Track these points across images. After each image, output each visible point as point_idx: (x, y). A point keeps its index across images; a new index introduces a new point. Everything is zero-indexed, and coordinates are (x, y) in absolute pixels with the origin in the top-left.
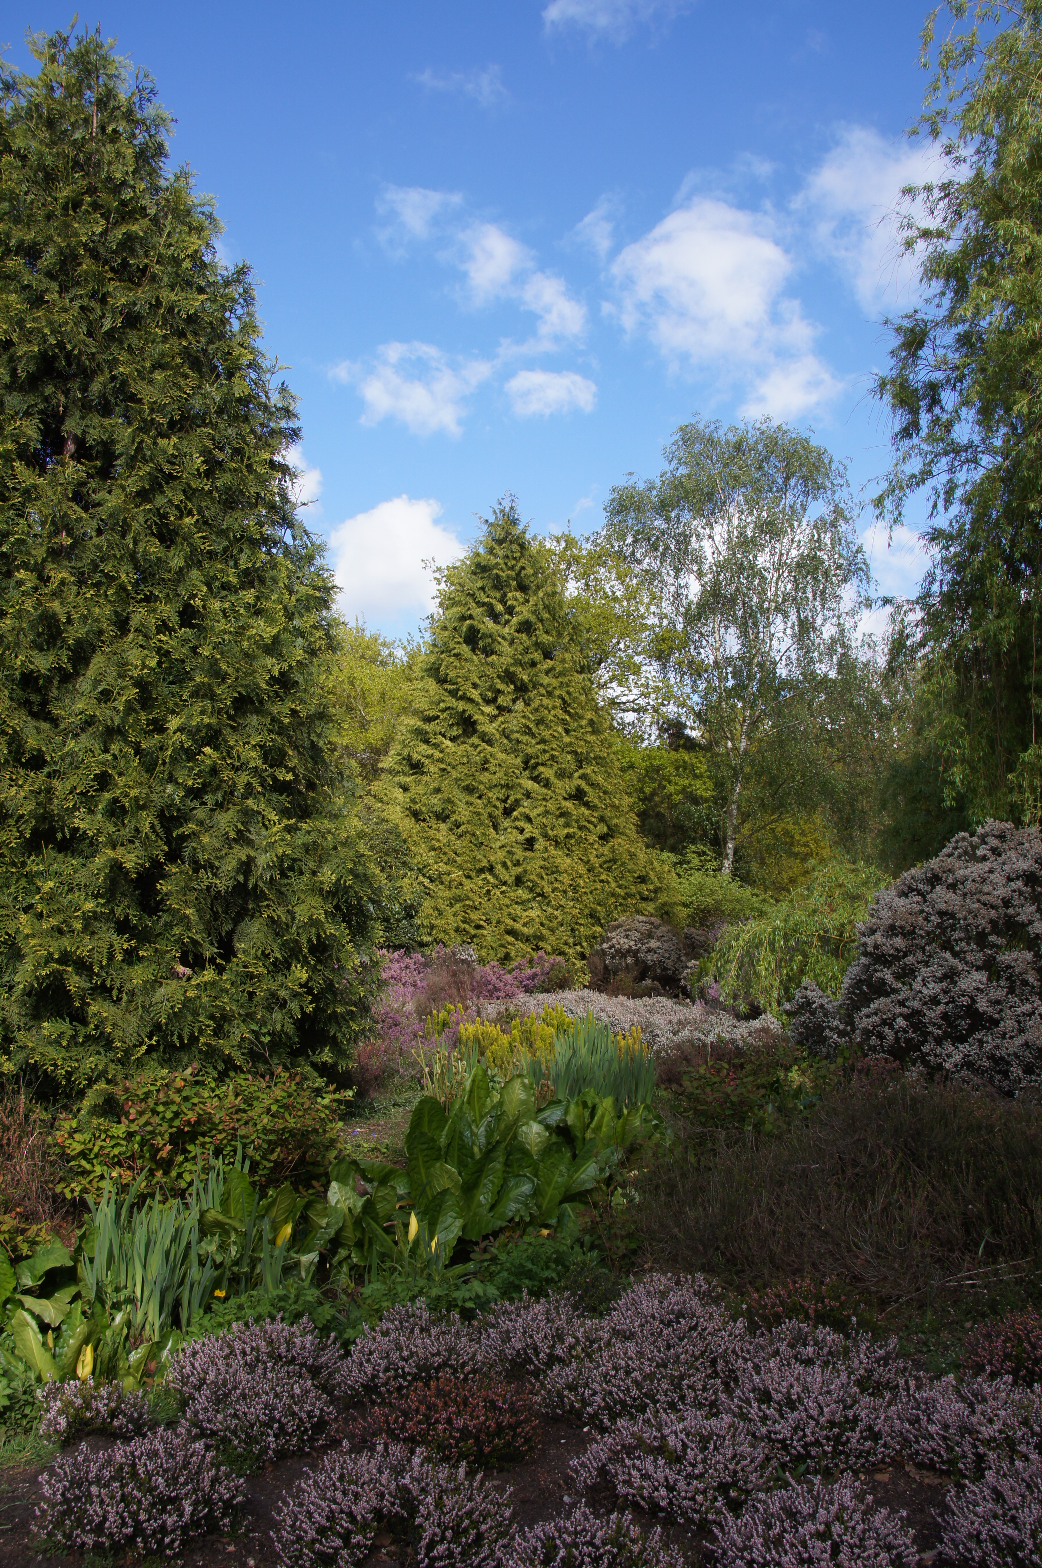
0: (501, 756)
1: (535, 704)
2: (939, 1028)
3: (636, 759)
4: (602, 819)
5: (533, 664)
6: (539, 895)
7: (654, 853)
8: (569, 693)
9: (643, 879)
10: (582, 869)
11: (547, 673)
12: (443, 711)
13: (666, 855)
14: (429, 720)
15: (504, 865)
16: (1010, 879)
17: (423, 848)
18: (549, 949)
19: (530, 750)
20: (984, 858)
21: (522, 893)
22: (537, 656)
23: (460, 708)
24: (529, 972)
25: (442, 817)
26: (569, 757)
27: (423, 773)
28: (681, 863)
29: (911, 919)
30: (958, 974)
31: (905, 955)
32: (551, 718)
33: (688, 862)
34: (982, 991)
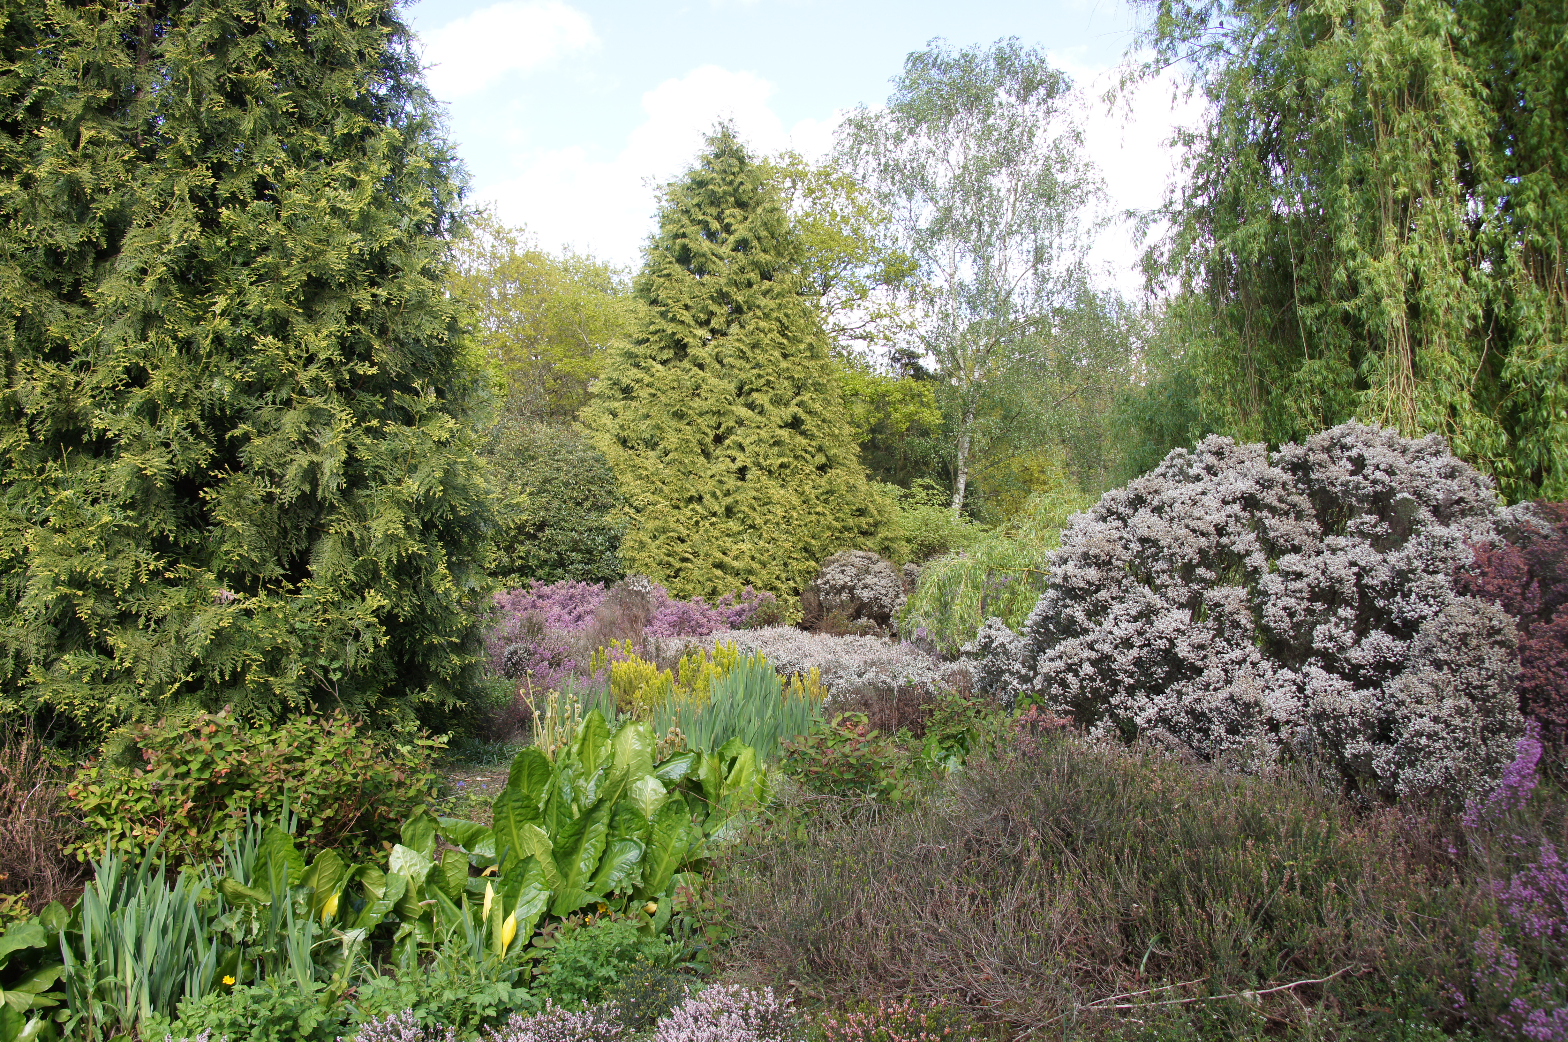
0: (713, 381)
1: (750, 327)
2: (1131, 676)
3: (860, 386)
4: (820, 449)
5: (750, 284)
6: (751, 527)
7: (877, 486)
8: (786, 315)
9: (861, 512)
10: (796, 500)
11: (765, 294)
12: (654, 333)
13: (890, 486)
14: (639, 343)
15: (714, 495)
16: (1225, 502)
17: (629, 477)
18: (760, 583)
19: (743, 376)
20: (1198, 478)
21: (734, 525)
22: (754, 276)
23: (669, 331)
24: (737, 607)
25: (651, 444)
26: (786, 383)
27: (633, 398)
28: (906, 496)
29: (1108, 547)
30: (1156, 612)
31: (1098, 590)
32: (767, 341)
33: (914, 497)
34: (1183, 633)
